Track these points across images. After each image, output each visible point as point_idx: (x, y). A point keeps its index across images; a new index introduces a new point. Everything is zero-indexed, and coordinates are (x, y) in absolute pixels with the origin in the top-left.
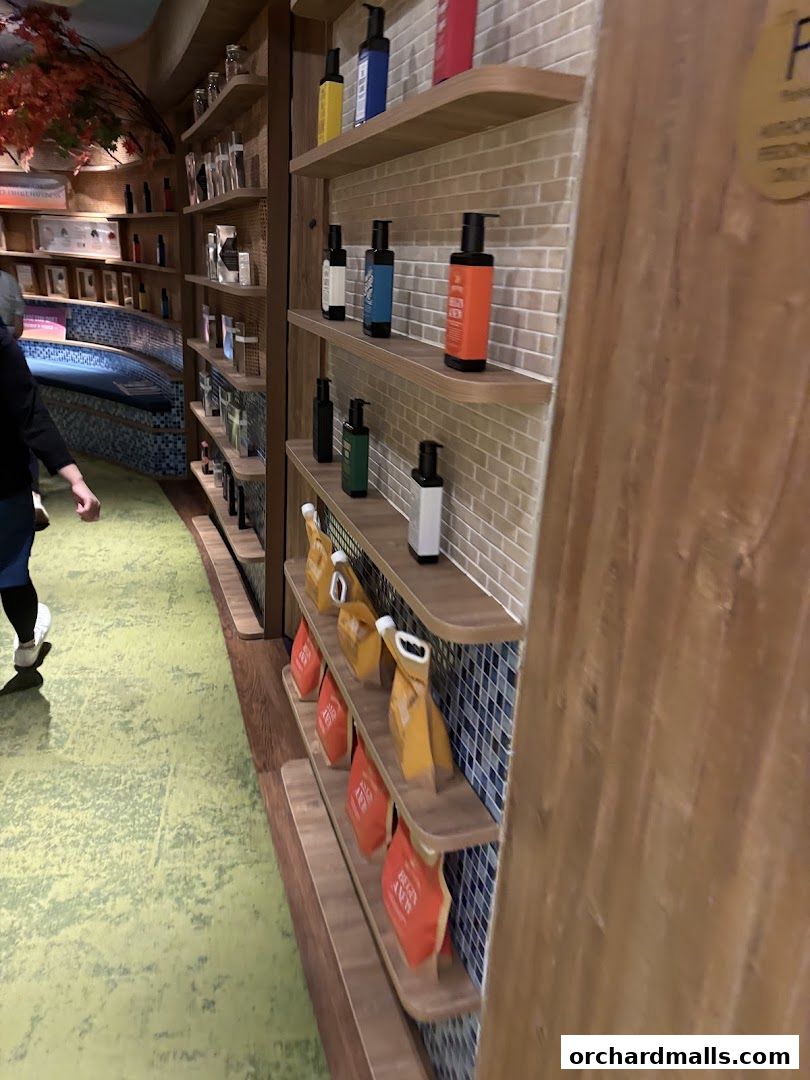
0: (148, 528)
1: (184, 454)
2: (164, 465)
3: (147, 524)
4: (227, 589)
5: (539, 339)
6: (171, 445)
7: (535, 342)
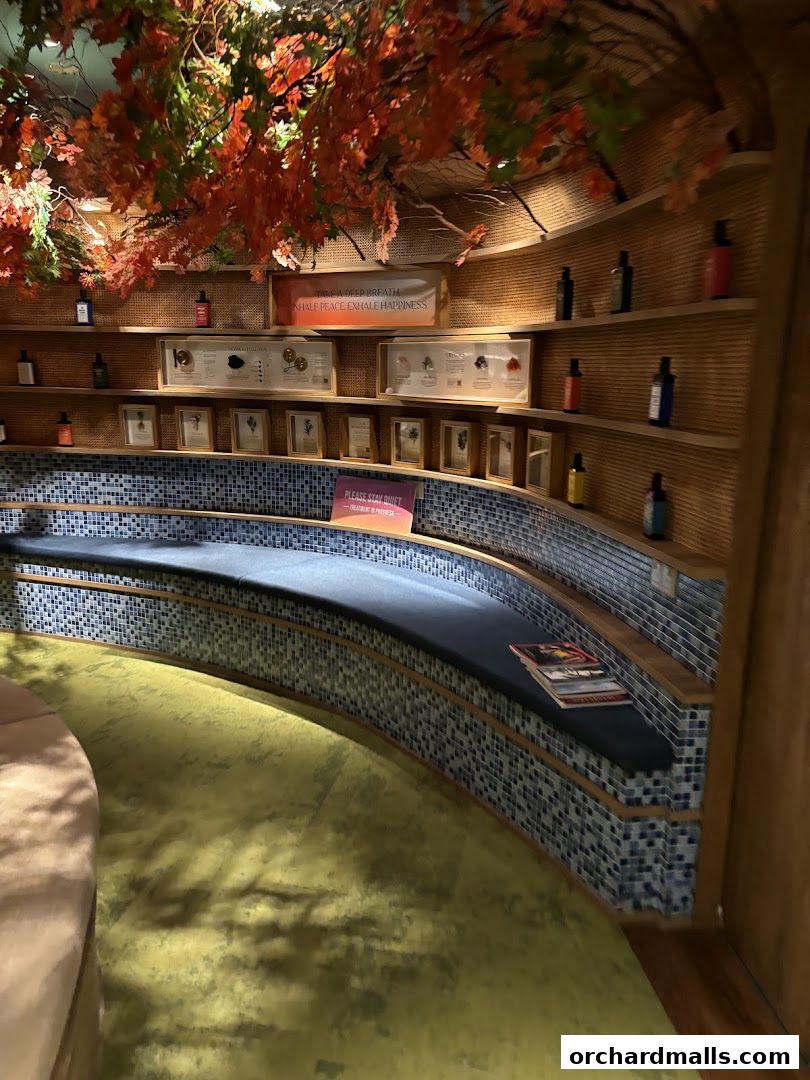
1: (688, 866)
2: (638, 887)
6: (659, 842)
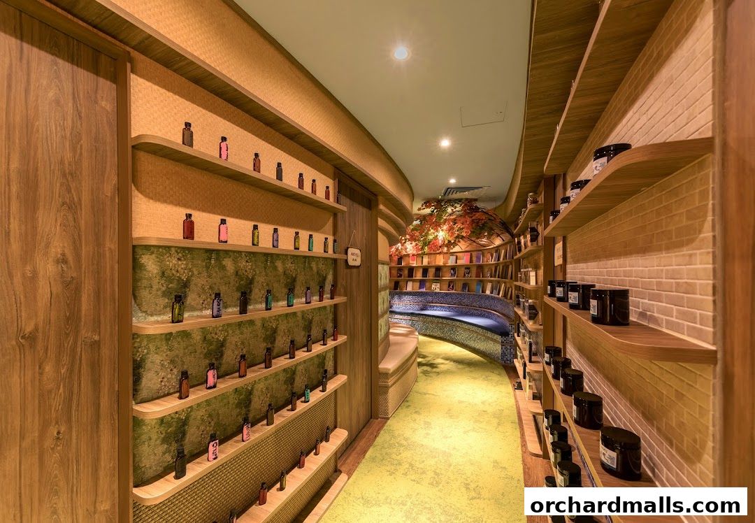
0: (495, 386)
1: (512, 355)
3: (494, 384)
4: (526, 424)
5: (698, 315)
7: (695, 318)
